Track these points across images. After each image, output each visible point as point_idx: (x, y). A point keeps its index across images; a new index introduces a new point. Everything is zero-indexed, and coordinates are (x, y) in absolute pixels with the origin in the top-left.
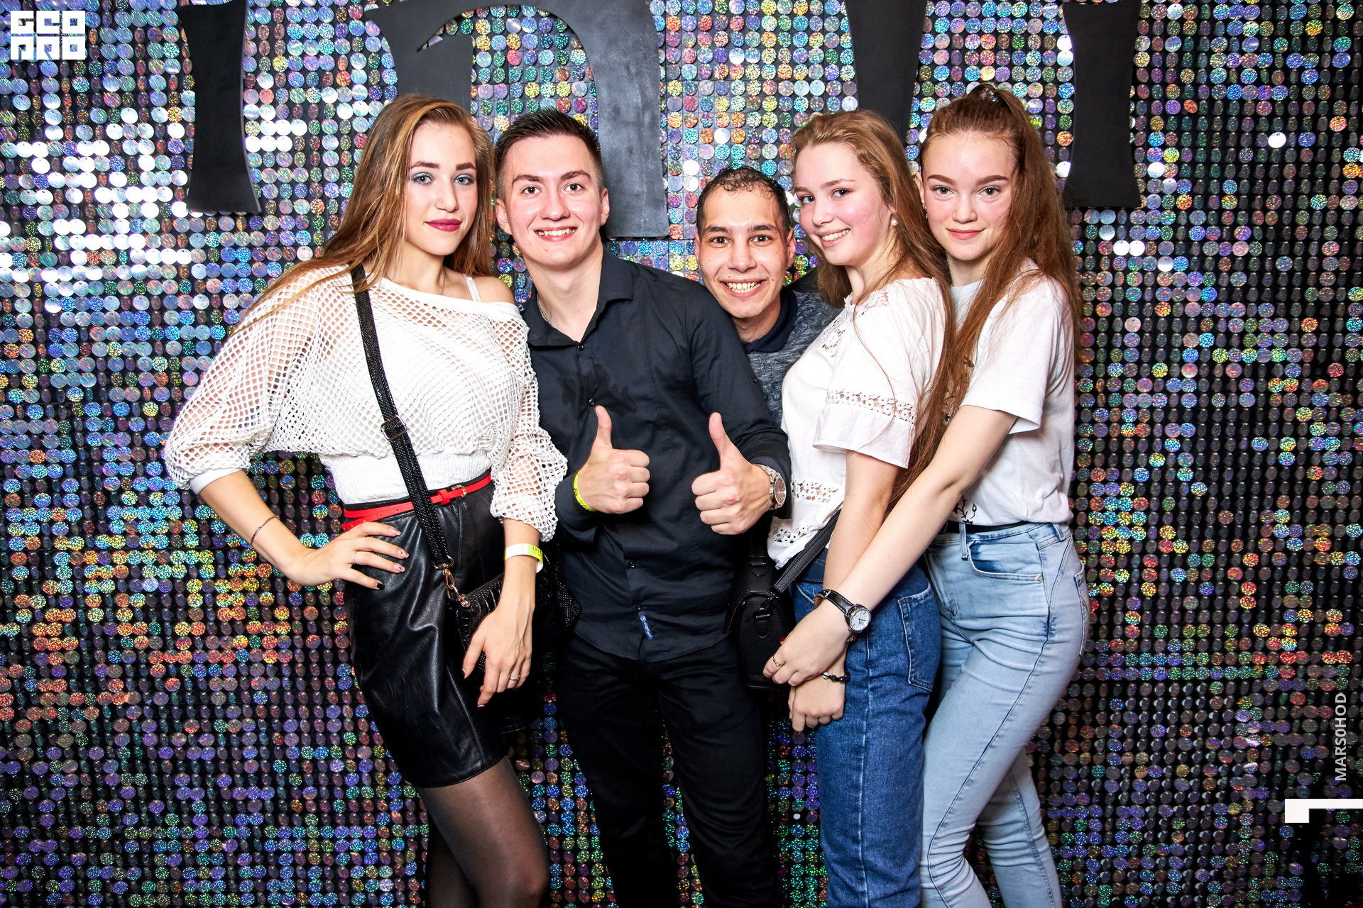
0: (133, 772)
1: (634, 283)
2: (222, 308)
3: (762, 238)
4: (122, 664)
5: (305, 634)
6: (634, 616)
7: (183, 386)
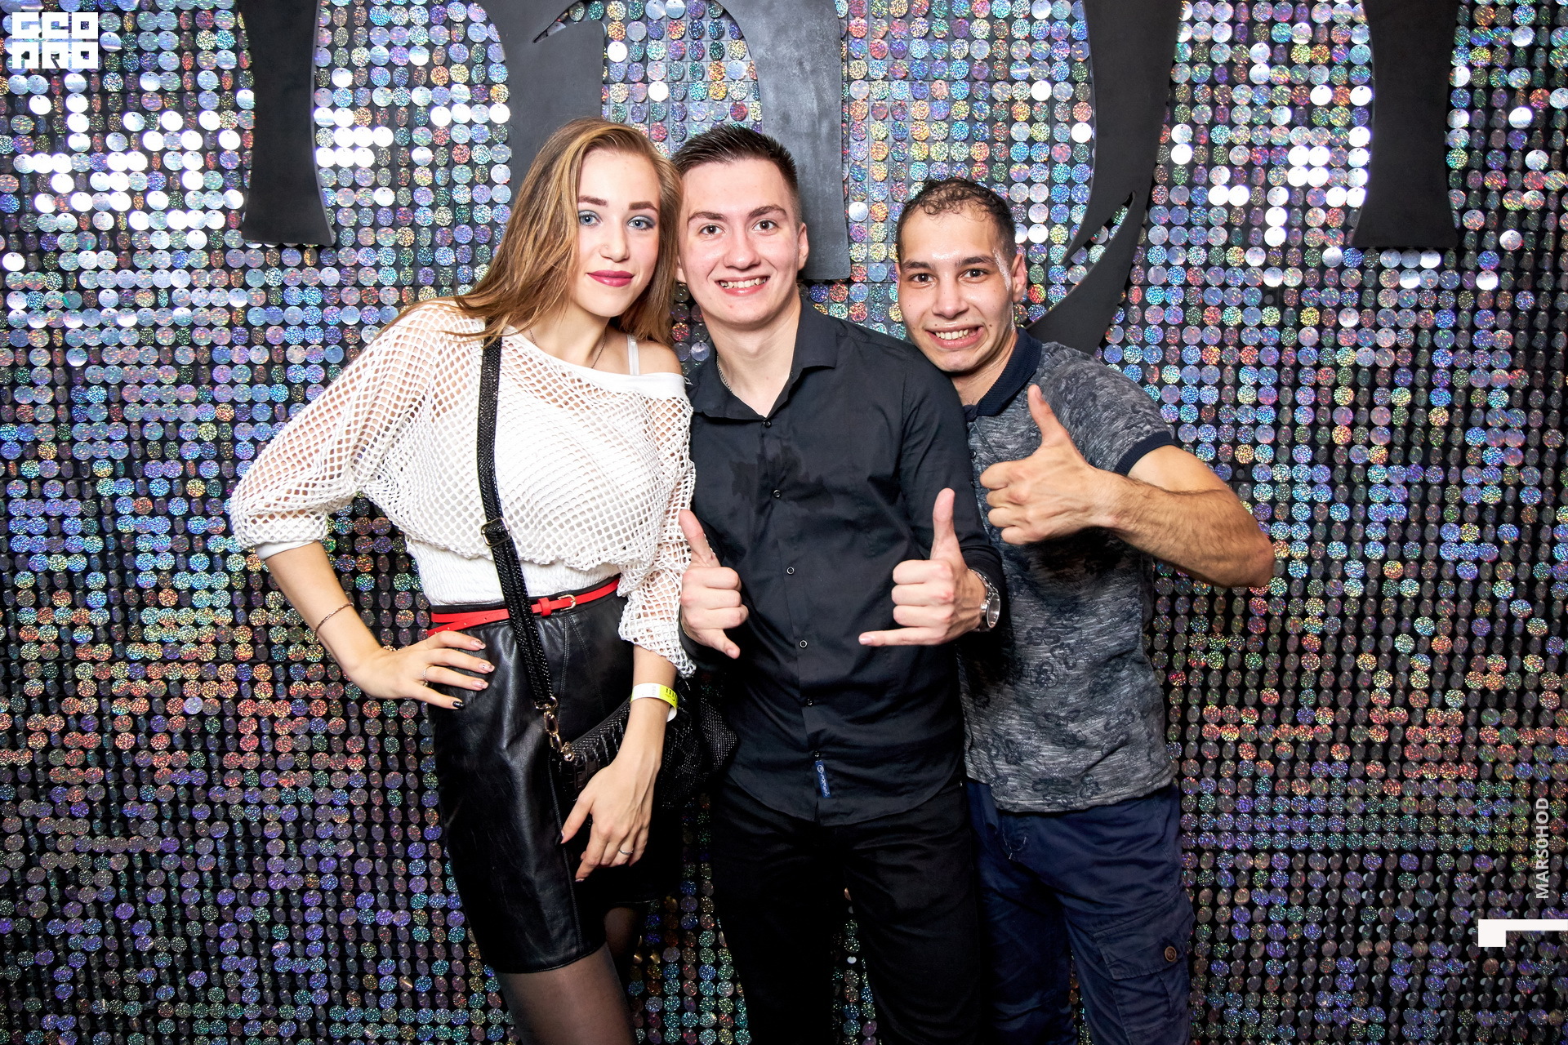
0: (170, 935)
1: (838, 345)
2: (286, 364)
3: (976, 273)
4: (157, 802)
5: (384, 771)
6: (810, 764)
7: (236, 460)
